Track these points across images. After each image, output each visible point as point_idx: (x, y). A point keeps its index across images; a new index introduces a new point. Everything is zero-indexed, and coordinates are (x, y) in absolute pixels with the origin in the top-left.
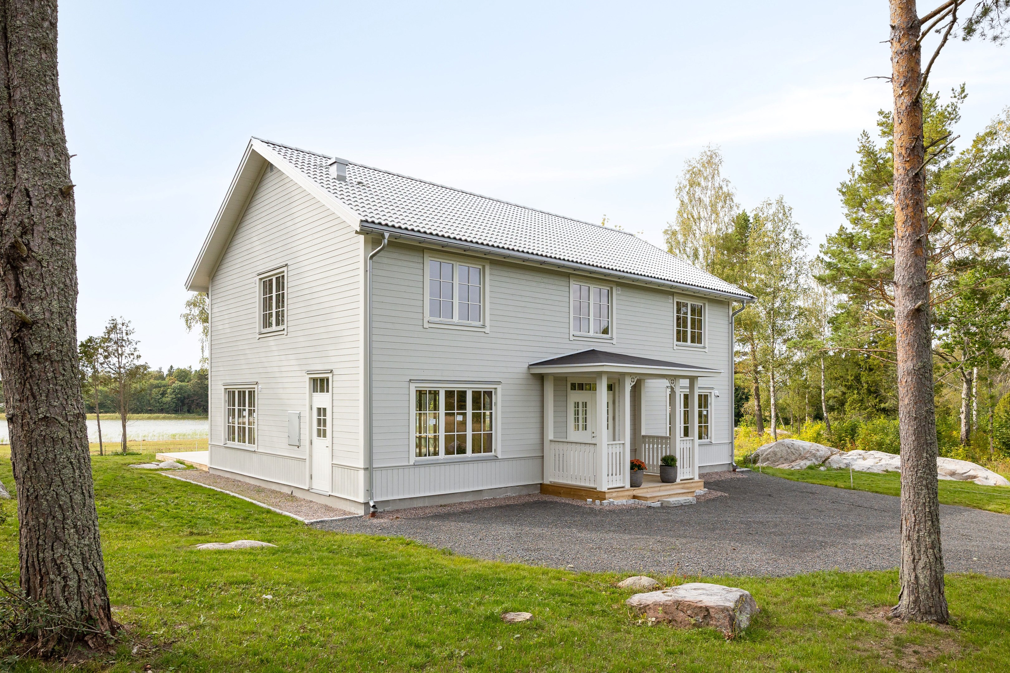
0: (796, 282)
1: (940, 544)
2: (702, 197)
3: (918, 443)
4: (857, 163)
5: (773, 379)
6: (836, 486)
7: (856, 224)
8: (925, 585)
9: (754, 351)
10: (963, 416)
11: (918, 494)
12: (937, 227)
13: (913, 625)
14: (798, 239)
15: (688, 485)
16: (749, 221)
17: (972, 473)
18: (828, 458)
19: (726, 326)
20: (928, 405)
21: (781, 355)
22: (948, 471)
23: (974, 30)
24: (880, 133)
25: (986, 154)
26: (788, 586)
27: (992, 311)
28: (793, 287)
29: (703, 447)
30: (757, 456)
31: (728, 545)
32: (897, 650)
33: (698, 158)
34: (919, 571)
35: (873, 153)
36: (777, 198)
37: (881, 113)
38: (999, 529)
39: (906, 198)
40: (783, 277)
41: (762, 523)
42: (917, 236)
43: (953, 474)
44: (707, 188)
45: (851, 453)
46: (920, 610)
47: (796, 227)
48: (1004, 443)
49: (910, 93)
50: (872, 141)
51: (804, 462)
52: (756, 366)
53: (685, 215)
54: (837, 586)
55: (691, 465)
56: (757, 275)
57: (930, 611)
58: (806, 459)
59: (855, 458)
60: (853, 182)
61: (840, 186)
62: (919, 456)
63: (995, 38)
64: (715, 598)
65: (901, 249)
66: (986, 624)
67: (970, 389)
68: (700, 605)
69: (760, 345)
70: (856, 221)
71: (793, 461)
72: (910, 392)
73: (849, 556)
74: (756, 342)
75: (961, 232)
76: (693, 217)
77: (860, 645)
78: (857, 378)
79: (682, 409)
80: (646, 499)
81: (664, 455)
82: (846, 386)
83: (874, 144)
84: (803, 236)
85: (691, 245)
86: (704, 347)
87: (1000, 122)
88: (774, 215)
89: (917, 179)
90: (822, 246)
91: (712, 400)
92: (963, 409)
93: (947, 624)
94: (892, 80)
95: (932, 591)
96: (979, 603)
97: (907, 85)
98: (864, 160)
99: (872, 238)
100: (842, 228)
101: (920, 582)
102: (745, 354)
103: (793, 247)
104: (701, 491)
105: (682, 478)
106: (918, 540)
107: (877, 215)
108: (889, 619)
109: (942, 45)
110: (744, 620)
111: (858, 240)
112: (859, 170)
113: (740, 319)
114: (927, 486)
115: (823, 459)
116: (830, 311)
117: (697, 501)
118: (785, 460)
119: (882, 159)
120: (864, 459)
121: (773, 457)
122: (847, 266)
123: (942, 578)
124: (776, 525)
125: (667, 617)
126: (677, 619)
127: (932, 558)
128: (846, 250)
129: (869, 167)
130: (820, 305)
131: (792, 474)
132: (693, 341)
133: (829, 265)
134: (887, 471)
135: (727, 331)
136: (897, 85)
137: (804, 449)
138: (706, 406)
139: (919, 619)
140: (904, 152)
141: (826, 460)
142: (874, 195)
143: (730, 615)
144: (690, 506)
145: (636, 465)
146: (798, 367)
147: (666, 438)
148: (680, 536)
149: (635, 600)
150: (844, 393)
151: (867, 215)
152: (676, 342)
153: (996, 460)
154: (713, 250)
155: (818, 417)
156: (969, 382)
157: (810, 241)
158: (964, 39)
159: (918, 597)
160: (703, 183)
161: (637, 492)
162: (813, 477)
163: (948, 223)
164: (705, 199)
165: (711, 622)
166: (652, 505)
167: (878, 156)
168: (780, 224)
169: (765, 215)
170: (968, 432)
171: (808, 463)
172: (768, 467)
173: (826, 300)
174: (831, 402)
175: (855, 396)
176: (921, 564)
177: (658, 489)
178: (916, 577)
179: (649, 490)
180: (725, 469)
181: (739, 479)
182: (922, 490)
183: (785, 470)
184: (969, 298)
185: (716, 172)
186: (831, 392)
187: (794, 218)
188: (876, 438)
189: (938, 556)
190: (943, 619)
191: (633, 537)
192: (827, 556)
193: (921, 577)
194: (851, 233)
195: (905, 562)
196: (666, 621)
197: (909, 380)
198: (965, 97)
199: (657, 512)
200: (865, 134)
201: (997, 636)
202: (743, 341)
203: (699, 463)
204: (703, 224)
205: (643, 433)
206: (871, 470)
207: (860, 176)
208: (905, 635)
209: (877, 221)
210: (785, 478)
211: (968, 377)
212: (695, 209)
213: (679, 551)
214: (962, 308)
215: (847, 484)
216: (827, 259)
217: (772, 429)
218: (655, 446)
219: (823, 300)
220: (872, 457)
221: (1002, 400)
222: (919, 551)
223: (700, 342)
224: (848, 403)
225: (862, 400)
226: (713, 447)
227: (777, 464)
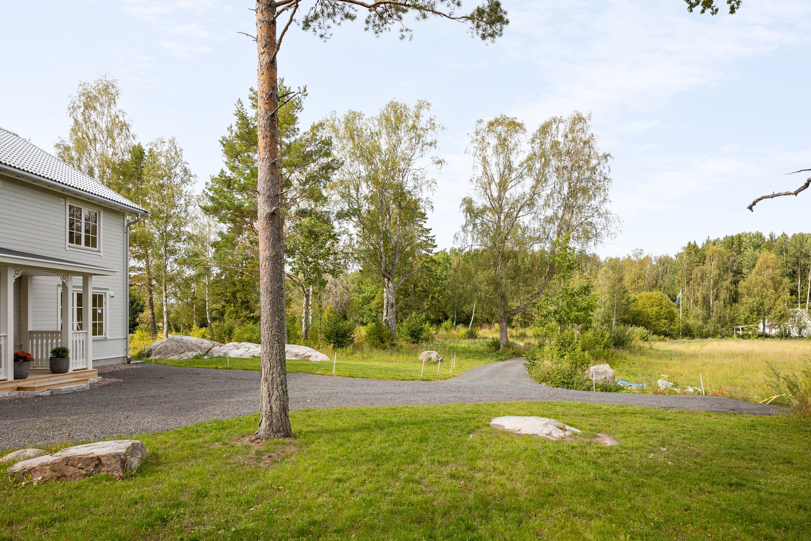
0: (185, 211)
1: (286, 381)
2: (98, 121)
3: (273, 310)
4: (234, 124)
5: (165, 290)
6: (216, 368)
7: (233, 171)
8: (277, 412)
9: (148, 267)
10: (303, 320)
11: (272, 347)
12: (288, 184)
13: (268, 442)
14: (187, 176)
15: (81, 375)
16: (144, 153)
17: (308, 354)
18: (211, 349)
19: (122, 235)
20: (279, 283)
21: (172, 271)
22: (294, 354)
23: (309, 26)
24: (251, 105)
25: (318, 138)
26: (176, 435)
27: (321, 248)
28: (183, 215)
29: (98, 343)
30: (151, 350)
31: (121, 415)
32: (257, 458)
33: (94, 85)
34: (273, 402)
35: (246, 118)
36: (170, 138)
37: (251, 90)
38: (323, 384)
39: (266, 130)
40: (174, 206)
41: (154, 396)
42: (273, 160)
43: (297, 355)
44: (103, 113)
45: (227, 345)
46: (273, 430)
47: (186, 165)
48: (327, 336)
49: (269, 54)
50: (245, 108)
51: (191, 353)
52: (150, 280)
53: (80, 134)
54: (216, 429)
55: (85, 355)
56: (152, 202)
57: (280, 430)
58: (193, 350)
59: (231, 348)
60: (231, 138)
61: (221, 139)
62: (273, 320)
63: (322, 36)
64: (105, 449)
65: (262, 168)
66: (313, 432)
67: (308, 301)
68: (91, 456)
69: (154, 262)
70: (233, 169)
71: (182, 353)
72: (267, 273)
73: (225, 410)
74: (151, 258)
75: (304, 189)
76: (88, 137)
77: (231, 461)
78: (234, 295)
79: (76, 307)
80: (33, 389)
81: (54, 347)
82: (225, 300)
83: (247, 112)
84: (192, 174)
85: (86, 163)
86: (99, 251)
87: (327, 121)
88: (167, 151)
89: (273, 118)
90: (207, 184)
91: (107, 300)
92: (304, 315)
93: (290, 437)
94: (257, 40)
95: (281, 416)
96: (310, 423)
97: (267, 47)
98: (240, 122)
99: (245, 183)
100: (222, 172)
101: (273, 410)
102: (140, 269)
103: (183, 182)
104: (95, 379)
105: (75, 368)
106: (272, 381)
107: (248, 167)
108: (252, 441)
109: (289, 24)
110: (135, 462)
111: (235, 183)
112: (235, 129)
113: (136, 236)
114: (278, 341)
115: (207, 350)
116: (214, 237)
117: (91, 388)
118: (175, 352)
119: (252, 124)
120: (238, 349)
121: (164, 350)
122: (226, 202)
123: (287, 405)
124: (166, 397)
125: (55, 474)
126: (66, 474)
127: (281, 393)
128: (225, 189)
129: (242, 128)
130: (205, 233)
131: (181, 362)
132: (87, 244)
133: (212, 199)
134: (254, 356)
135: (122, 239)
136: (260, 45)
137: (191, 343)
138: (101, 305)
139: (272, 437)
140: (264, 96)
141: (209, 350)
142: (246, 151)
143: (121, 459)
144: (83, 391)
145: (21, 357)
146: (187, 282)
147: (57, 332)
148: (72, 414)
149: (18, 467)
150: (224, 306)
151: (241, 165)
152: (68, 244)
153: (322, 348)
154: (108, 171)
155: (203, 324)
156: (307, 296)
157: (197, 179)
158: (303, 29)
159: (272, 421)
160: (98, 107)
161: (22, 383)
162: (199, 363)
163: (295, 183)
164: (101, 124)
165: (103, 469)
166: (41, 394)
167: (250, 121)
168: (172, 160)
169: (159, 150)
170: (306, 331)
171: (195, 354)
172: (160, 359)
173: (210, 230)
174: (214, 314)
175: (232, 308)
176: (274, 397)
177: (48, 379)
178: (271, 407)
179: (36, 381)
180: (120, 361)
181: (133, 369)
182: (275, 344)
183: (175, 361)
184: (308, 238)
185: (113, 101)
186: (214, 306)
187: (185, 158)
188: (246, 336)
189: (285, 390)
190: (288, 434)
191: (16, 421)
192: (208, 412)
193: (274, 406)
194: (229, 177)
195: (263, 398)
196: (55, 478)
197: (267, 264)
198: (306, 95)
199: (46, 399)
200: (240, 102)
201: (319, 438)
202: (139, 257)
203: (93, 356)
204: (98, 146)
205: (30, 329)
206: (243, 357)
207: (236, 134)
208: (262, 449)
209: (248, 171)
210: (175, 366)
211: (307, 293)
212: (91, 130)
213: (70, 426)
214: (303, 243)
215: (225, 366)
216: (211, 194)
217: (165, 333)
218: (45, 342)
219: (207, 229)
220: (244, 346)
221: (326, 310)
222: (273, 388)
223: (94, 245)
224: (227, 314)
225: (237, 312)
226: (108, 343)
227: (168, 356)
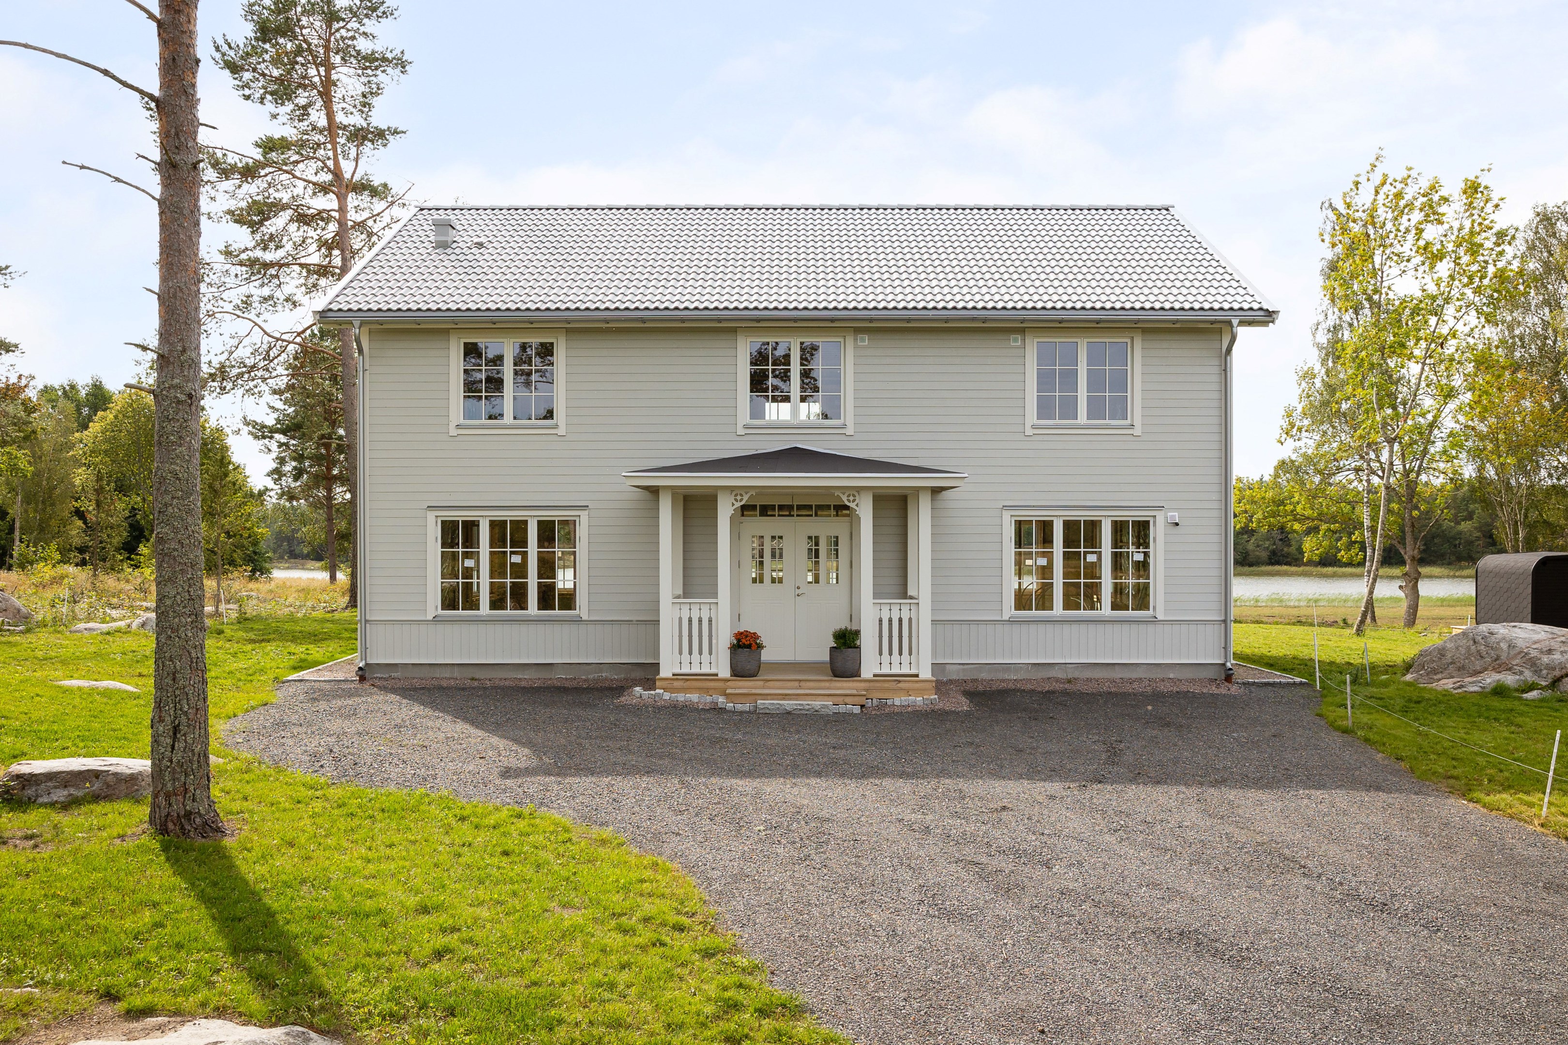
19: (1215, 379)
51: (1498, 676)
55: (914, 650)
58: (1510, 669)
86: (1131, 426)
91: (1158, 533)
105: (884, 671)
118: (1459, 669)
121: (1432, 660)
135: (1217, 387)
137: (1511, 646)
138: (1141, 544)
141: (1562, 675)
152: (1035, 421)
161: (737, 684)
171: (1509, 679)
177: (796, 684)
179: (771, 684)
180: (1210, 674)
226: (1159, 627)
227: (1439, 676)
